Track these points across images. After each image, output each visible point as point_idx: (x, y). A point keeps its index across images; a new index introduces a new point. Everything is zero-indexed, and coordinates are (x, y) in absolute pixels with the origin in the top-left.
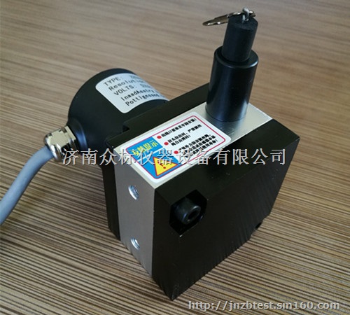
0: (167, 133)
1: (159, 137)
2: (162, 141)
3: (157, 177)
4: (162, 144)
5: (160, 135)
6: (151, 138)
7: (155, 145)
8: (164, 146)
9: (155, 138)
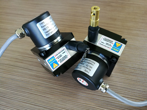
0: (57, 55)
1: (55, 56)
2: (56, 57)
3: (53, 69)
4: (56, 58)
5: (55, 55)
6: (53, 56)
7: (54, 59)
8: (56, 59)
9: (54, 56)
